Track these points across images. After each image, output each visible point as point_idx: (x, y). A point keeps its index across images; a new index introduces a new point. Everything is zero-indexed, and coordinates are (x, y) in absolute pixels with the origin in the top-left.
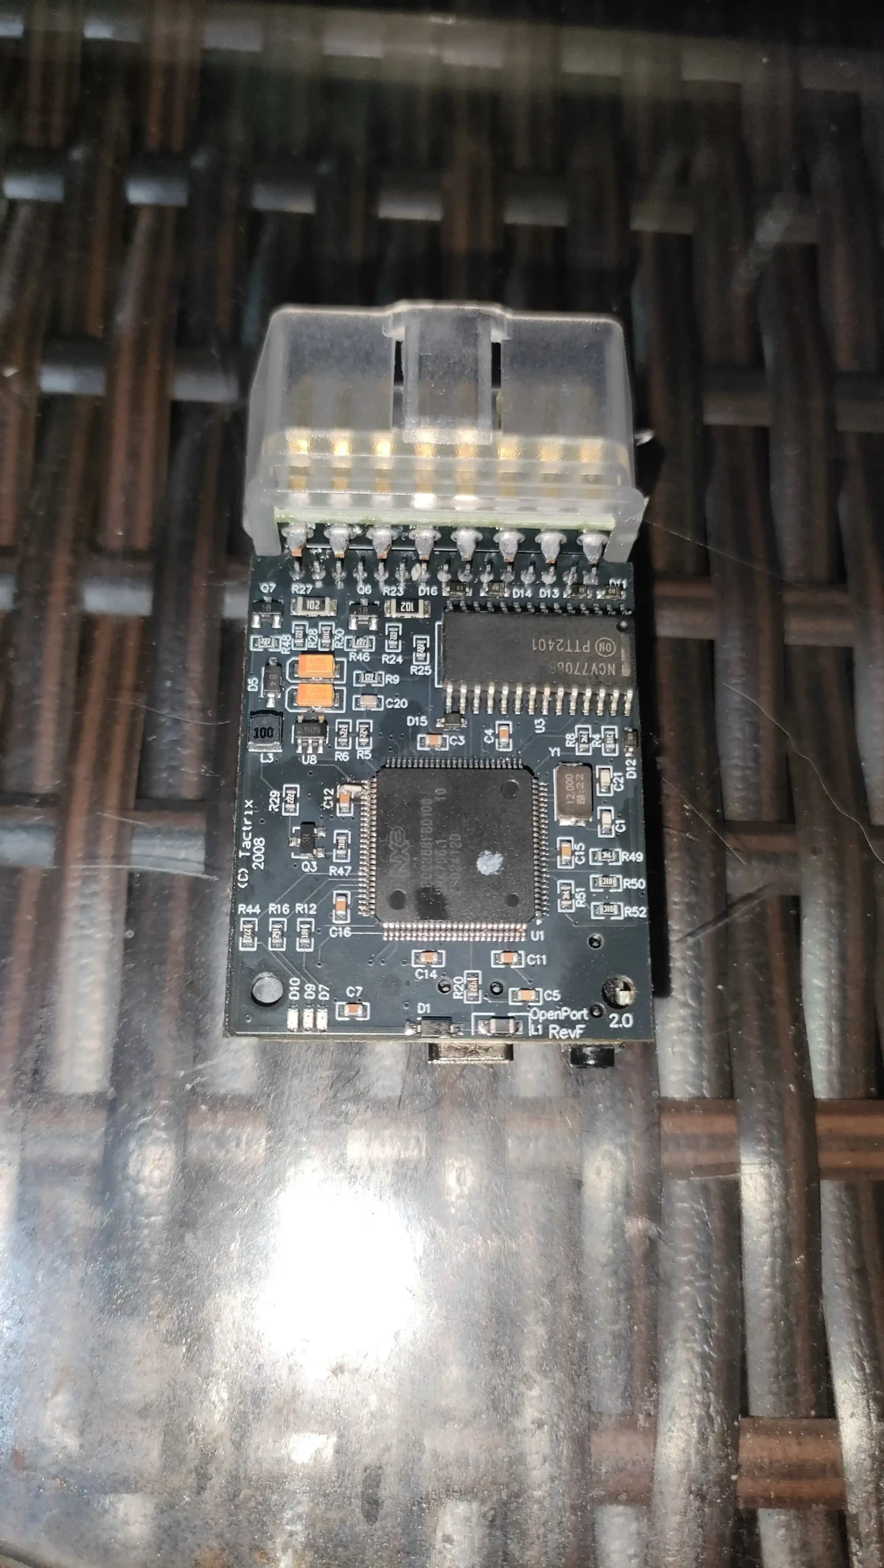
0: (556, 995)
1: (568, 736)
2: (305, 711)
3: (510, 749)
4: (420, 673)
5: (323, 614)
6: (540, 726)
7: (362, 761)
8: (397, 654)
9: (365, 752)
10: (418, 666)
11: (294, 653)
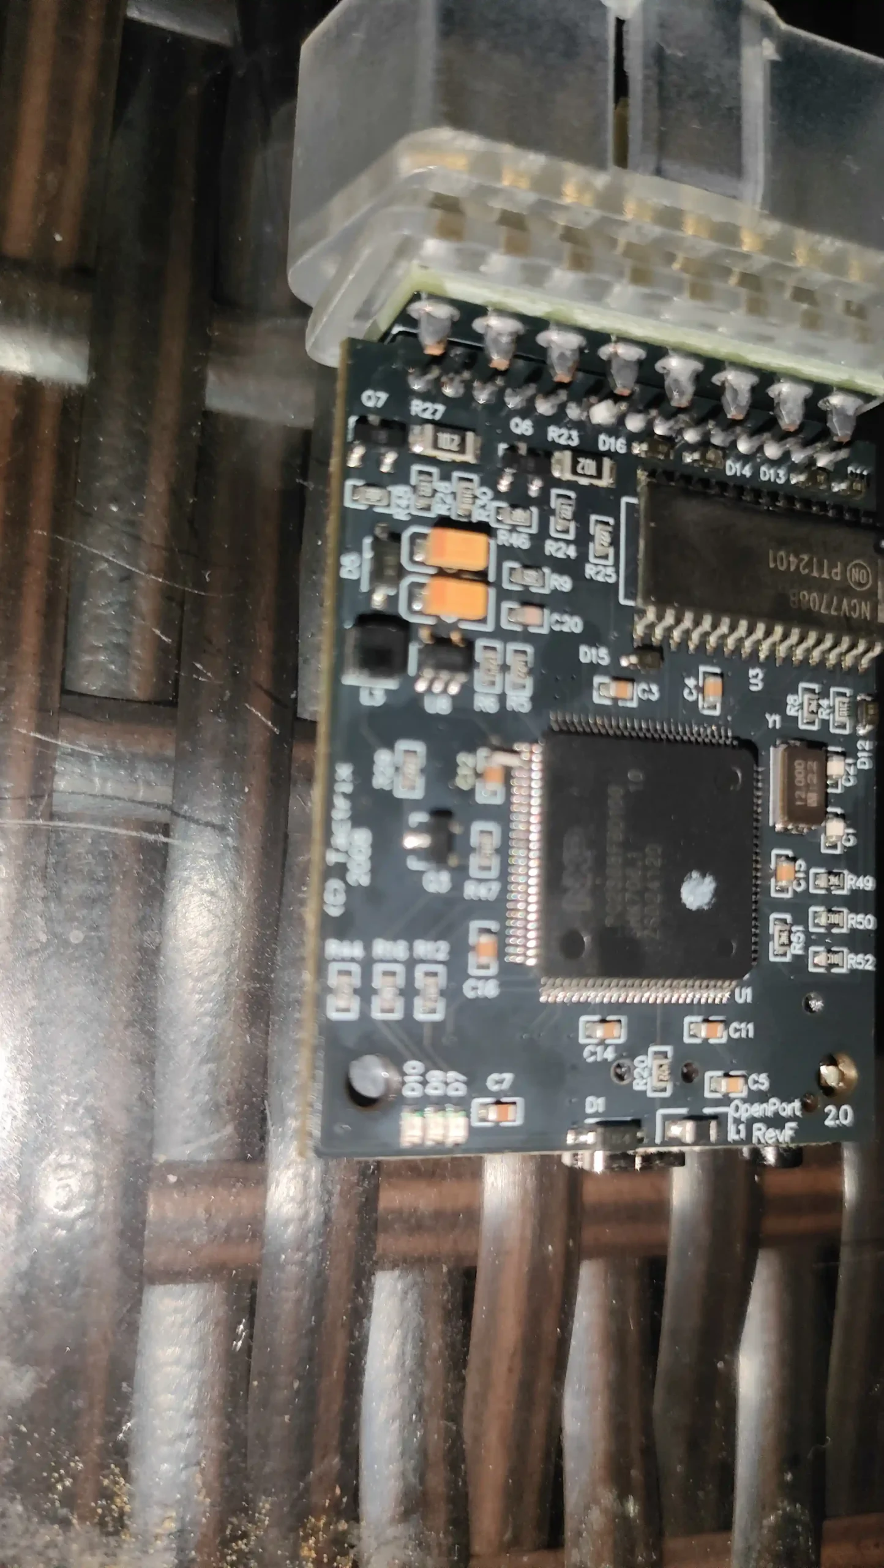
0: (762, 1082)
1: (790, 699)
2: (431, 621)
3: (717, 713)
4: (600, 578)
5: (459, 458)
6: (756, 679)
7: (515, 714)
8: (568, 542)
9: (520, 700)
10: (596, 565)
11: (416, 520)
